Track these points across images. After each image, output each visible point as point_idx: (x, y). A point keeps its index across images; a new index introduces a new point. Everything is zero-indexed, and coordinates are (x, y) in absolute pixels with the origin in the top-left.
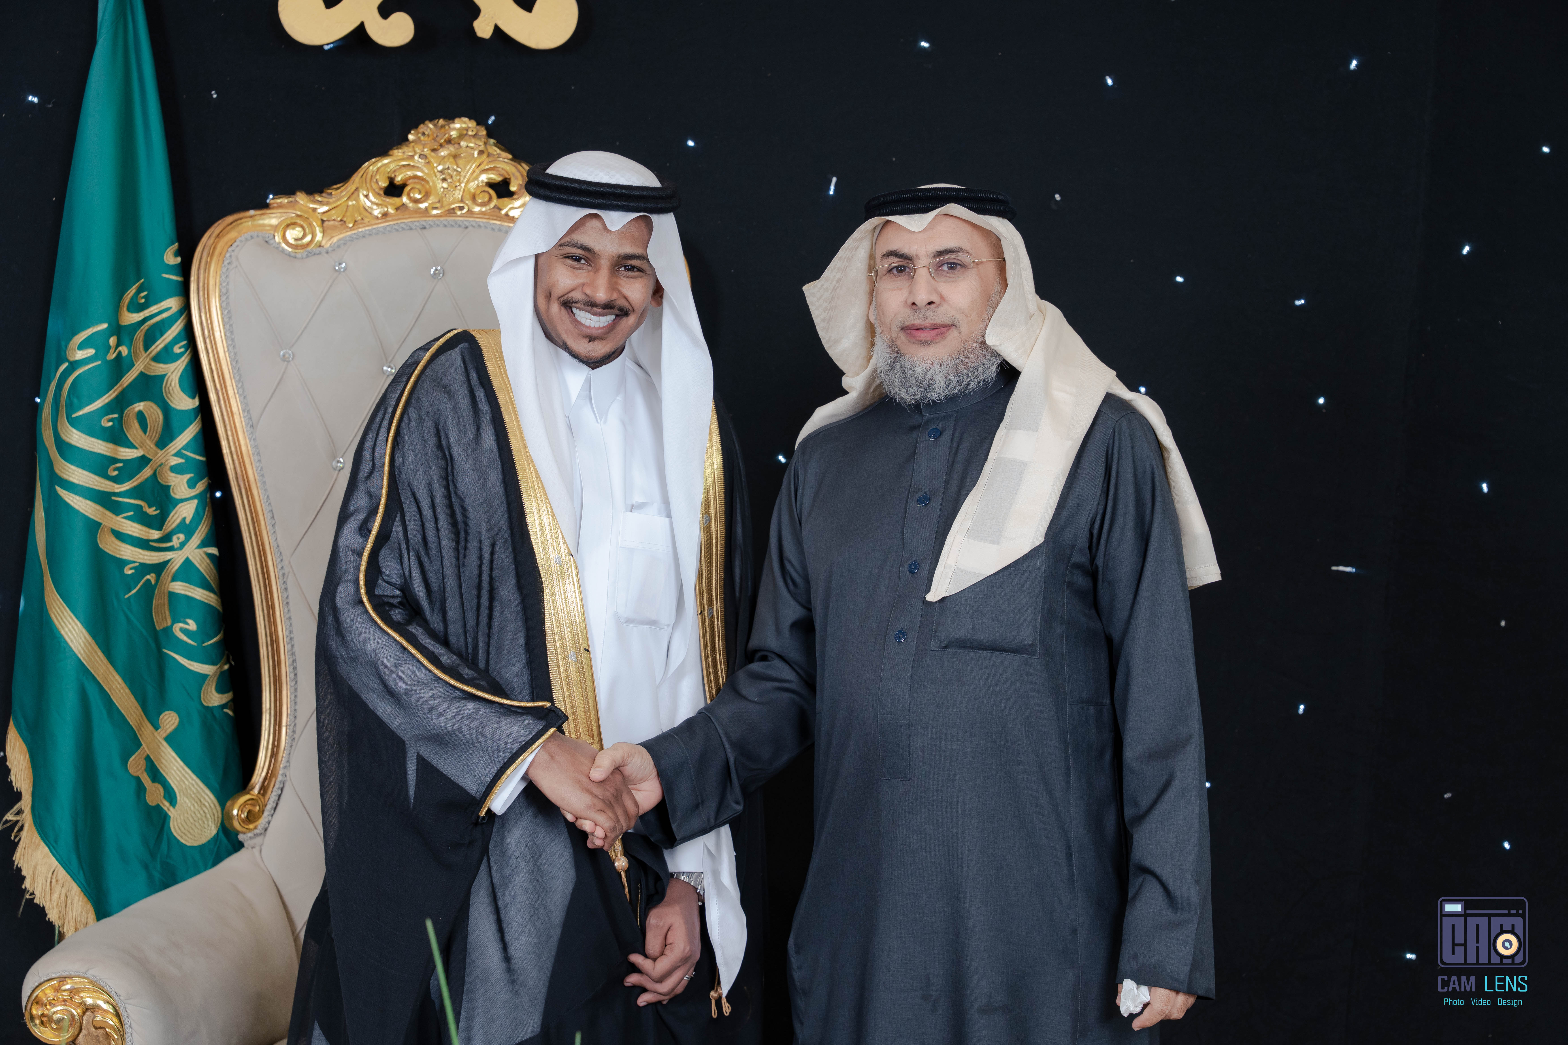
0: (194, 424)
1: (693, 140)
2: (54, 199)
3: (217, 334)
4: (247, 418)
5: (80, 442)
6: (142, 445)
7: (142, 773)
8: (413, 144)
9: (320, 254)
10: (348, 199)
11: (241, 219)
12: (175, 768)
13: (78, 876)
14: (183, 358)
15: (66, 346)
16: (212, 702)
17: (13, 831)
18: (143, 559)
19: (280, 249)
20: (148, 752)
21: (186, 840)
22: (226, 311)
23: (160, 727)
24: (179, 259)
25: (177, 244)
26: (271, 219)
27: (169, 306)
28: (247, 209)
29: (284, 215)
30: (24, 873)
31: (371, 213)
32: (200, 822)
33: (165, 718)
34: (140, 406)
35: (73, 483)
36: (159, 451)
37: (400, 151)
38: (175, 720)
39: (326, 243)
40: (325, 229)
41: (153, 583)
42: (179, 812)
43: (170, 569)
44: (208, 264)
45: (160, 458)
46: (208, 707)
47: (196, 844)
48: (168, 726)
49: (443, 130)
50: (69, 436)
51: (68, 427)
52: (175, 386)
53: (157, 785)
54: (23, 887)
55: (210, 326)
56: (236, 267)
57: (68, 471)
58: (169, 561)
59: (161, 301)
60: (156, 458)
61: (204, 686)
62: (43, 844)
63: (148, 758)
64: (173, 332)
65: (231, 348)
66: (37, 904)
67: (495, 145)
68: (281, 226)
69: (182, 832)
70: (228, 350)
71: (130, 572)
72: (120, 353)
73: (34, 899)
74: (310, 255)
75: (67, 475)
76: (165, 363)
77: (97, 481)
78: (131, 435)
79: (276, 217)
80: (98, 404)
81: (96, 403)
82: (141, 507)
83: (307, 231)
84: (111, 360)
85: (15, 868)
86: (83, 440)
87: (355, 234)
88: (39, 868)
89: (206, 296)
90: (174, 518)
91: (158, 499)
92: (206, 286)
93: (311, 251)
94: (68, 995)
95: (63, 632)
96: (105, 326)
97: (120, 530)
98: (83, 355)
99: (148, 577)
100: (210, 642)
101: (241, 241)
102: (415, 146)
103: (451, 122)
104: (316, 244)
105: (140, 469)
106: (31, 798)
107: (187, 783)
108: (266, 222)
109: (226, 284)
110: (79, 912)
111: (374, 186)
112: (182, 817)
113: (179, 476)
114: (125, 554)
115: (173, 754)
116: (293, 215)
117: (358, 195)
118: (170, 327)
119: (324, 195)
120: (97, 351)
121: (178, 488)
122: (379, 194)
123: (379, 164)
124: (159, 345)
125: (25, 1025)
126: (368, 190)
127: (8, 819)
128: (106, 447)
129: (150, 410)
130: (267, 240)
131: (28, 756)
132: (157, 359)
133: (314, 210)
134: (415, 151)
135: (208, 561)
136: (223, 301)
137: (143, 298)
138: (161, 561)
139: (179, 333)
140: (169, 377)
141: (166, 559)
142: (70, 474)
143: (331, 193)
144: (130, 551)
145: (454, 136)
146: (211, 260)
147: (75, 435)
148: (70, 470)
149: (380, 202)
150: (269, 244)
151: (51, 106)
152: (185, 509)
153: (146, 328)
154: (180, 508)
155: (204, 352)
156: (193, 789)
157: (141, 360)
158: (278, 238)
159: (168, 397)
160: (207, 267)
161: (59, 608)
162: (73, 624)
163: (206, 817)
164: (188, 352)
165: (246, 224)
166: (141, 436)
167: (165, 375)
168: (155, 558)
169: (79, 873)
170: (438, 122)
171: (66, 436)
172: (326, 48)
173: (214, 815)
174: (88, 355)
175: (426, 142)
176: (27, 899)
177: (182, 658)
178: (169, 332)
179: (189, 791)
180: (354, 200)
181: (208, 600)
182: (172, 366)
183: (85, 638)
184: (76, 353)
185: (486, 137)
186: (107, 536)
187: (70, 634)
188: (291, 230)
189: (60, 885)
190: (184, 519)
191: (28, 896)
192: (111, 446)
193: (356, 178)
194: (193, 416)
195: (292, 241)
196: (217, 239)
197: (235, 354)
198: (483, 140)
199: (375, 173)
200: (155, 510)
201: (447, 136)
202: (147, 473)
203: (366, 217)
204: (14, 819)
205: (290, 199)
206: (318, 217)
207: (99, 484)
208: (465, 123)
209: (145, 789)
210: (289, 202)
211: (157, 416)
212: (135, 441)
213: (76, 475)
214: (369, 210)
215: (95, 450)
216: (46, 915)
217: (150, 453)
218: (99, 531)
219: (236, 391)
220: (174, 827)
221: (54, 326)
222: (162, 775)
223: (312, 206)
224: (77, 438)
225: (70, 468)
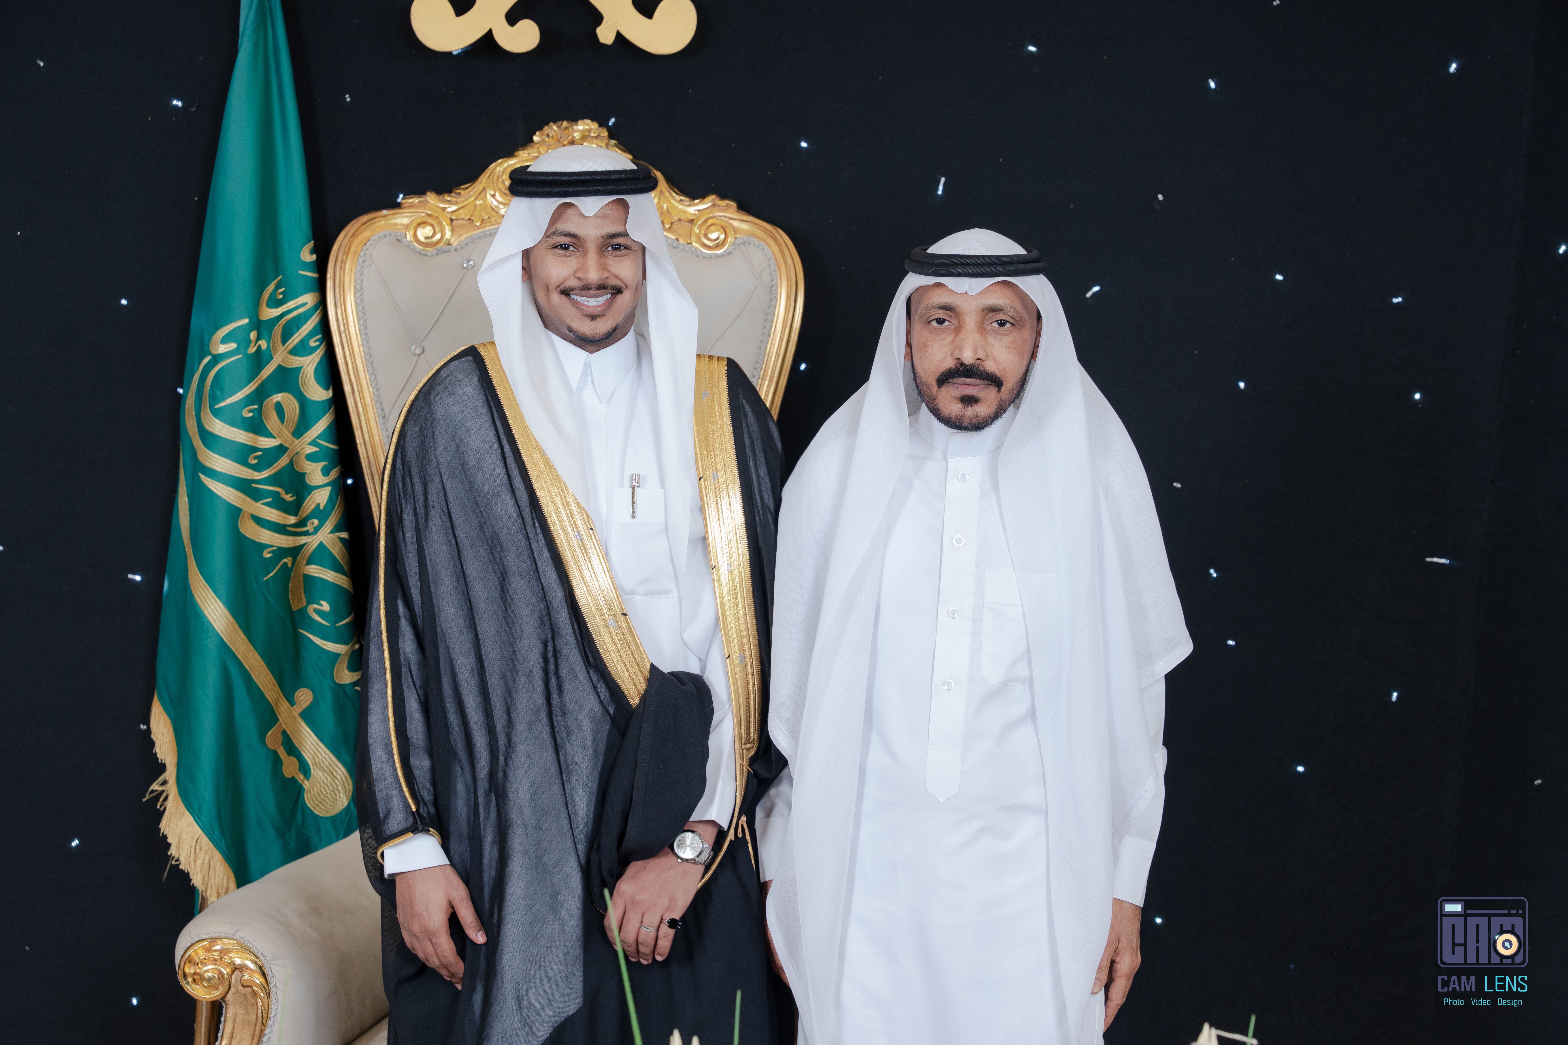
0: (328, 414)
1: (806, 141)
2: (196, 199)
3: (352, 329)
4: (380, 409)
5: (222, 432)
6: (280, 435)
7: (279, 746)
8: (538, 145)
9: (449, 251)
10: (476, 198)
11: (374, 218)
12: (309, 743)
13: (220, 844)
14: (318, 351)
15: (209, 340)
16: (344, 680)
17: (159, 801)
18: (281, 543)
19: (412, 247)
20: (284, 726)
21: (319, 811)
22: (361, 307)
23: (295, 703)
24: (314, 257)
25: (312, 242)
26: (401, 219)
27: (305, 301)
28: (380, 208)
29: (415, 214)
30: (169, 840)
31: (497, 212)
32: (333, 794)
33: (300, 694)
34: (278, 397)
35: (215, 472)
36: (295, 440)
37: (526, 152)
38: (309, 696)
39: (455, 241)
40: (454, 227)
41: (290, 566)
42: (312, 785)
43: (305, 553)
44: (344, 262)
45: (296, 447)
46: (340, 685)
47: (328, 815)
48: (302, 703)
49: (567, 131)
50: (212, 426)
51: (211, 418)
52: (311, 378)
53: (292, 758)
54: (169, 853)
55: (345, 321)
56: (370, 265)
57: (211, 459)
58: (304, 545)
59: (297, 297)
60: (293, 446)
61: (337, 664)
62: (187, 813)
63: (284, 733)
64: (309, 326)
65: (365, 343)
66: (182, 870)
67: (616, 146)
68: (412, 224)
69: (315, 803)
70: (362, 344)
71: (268, 556)
72: (260, 347)
73: (179, 865)
74: (439, 252)
75: (210, 463)
76: (300, 356)
77: (238, 469)
78: (269, 425)
79: (407, 216)
80: (240, 395)
81: (238, 395)
82: (278, 493)
83: (437, 230)
84: (251, 354)
85: (161, 835)
86: (225, 430)
87: (482, 232)
88: (184, 836)
89: (342, 293)
90: (309, 504)
91: (295, 486)
92: (342, 283)
93: (440, 249)
94: (219, 956)
95: (206, 613)
96: (246, 321)
97: (260, 516)
98: (225, 349)
99: (285, 560)
100: (342, 623)
101: (375, 240)
102: (540, 147)
103: (574, 123)
104: (445, 242)
105: (277, 458)
106: (175, 770)
107: (320, 757)
108: (398, 221)
109: (360, 281)
110: (221, 878)
111: (501, 186)
112: (315, 789)
113: (314, 464)
114: (264, 538)
115: (308, 729)
116: (424, 214)
117: (486, 195)
118: (306, 322)
119: (453, 194)
120: (238, 344)
121: (313, 475)
122: (505, 194)
123: (506, 165)
124: (296, 339)
125: (179, 982)
126: (495, 190)
127: (154, 789)
128: (247, 437)
129: (287, 401)
130: (399, 238)
131: (171, 729)
132: (294, 352)
133: (444, 209)
134: (539, 152)
135: (341, 545)
136: (357, 298)
137: (281, 293)
138: (297, 545)
139: (315, 328)
140: (306, 368)
141: (302, 543)
142: (213, 463)
143: (460, 193)
144: (268, 536)
145: (577, 138)
146: (347, 258)
147: (218, 425)
148: (213, 459)
149: (506, 202)
150: (400, 242)
151: (194, 109)
152: (319, 496)
153: (284, 322)
154: (314, 494)
155: (340, 346)
156: (325, 762)
157: (279, 353)
158: (409, 237)
159: (304, 389)
160: (343, 265)
161: (203, 590)
162: (216, 605)
163: (337, 789)
164: (323, 346)
165: (379, 224)
166: (278, 426)
167: (301, 367)
168: (291, 542)
169: (221, 841)
170: (562, 124)
171: (209, 426)
172: (455, 53)
173: (345, 788)
174: (230, 349)
175: (551, 143)
176: (171, 865)
177: (316, 638)
178: (305, 326)
179: (322, 764)
180: (482, 200)
181: (341, 582)
182: (308, 359)
183: (227, 618)
184: (219, 347)
185: (608, 138)
186: (247, 522)
187: (213, 614)
188: (422, 229)
189: (203, 852)
190: (319, 505)
191: (173, 863)
192: (251, 435)
193: (484, 178)
194: (327, 407)
195: (422, 239)
196: (352, 238)
197: (369, 348)
198: (605, 141)
199: (501, 174)
200: (292, 497)
201: (570, 137)
202: (284, 461)
203: (493, 216)
204: (160, 789)
205: (421, 199)
206: (447, 216)
207: (241, 472)
208: (587, 125)
209: (281, 762)
210: (419, 202)
211: (294, 407)
212: (273, 430)
213: (219, 464)
214: (496, 209)
215: (237, 440)
216: (191, 880)
217: (287, 442)
218: (240, 516)
219: (369, 384)
220: (308, 799)
221: (197, 320)
222: (297, 749)
223: (442, 205)
224: (219, 428)
225: (213, 456)
